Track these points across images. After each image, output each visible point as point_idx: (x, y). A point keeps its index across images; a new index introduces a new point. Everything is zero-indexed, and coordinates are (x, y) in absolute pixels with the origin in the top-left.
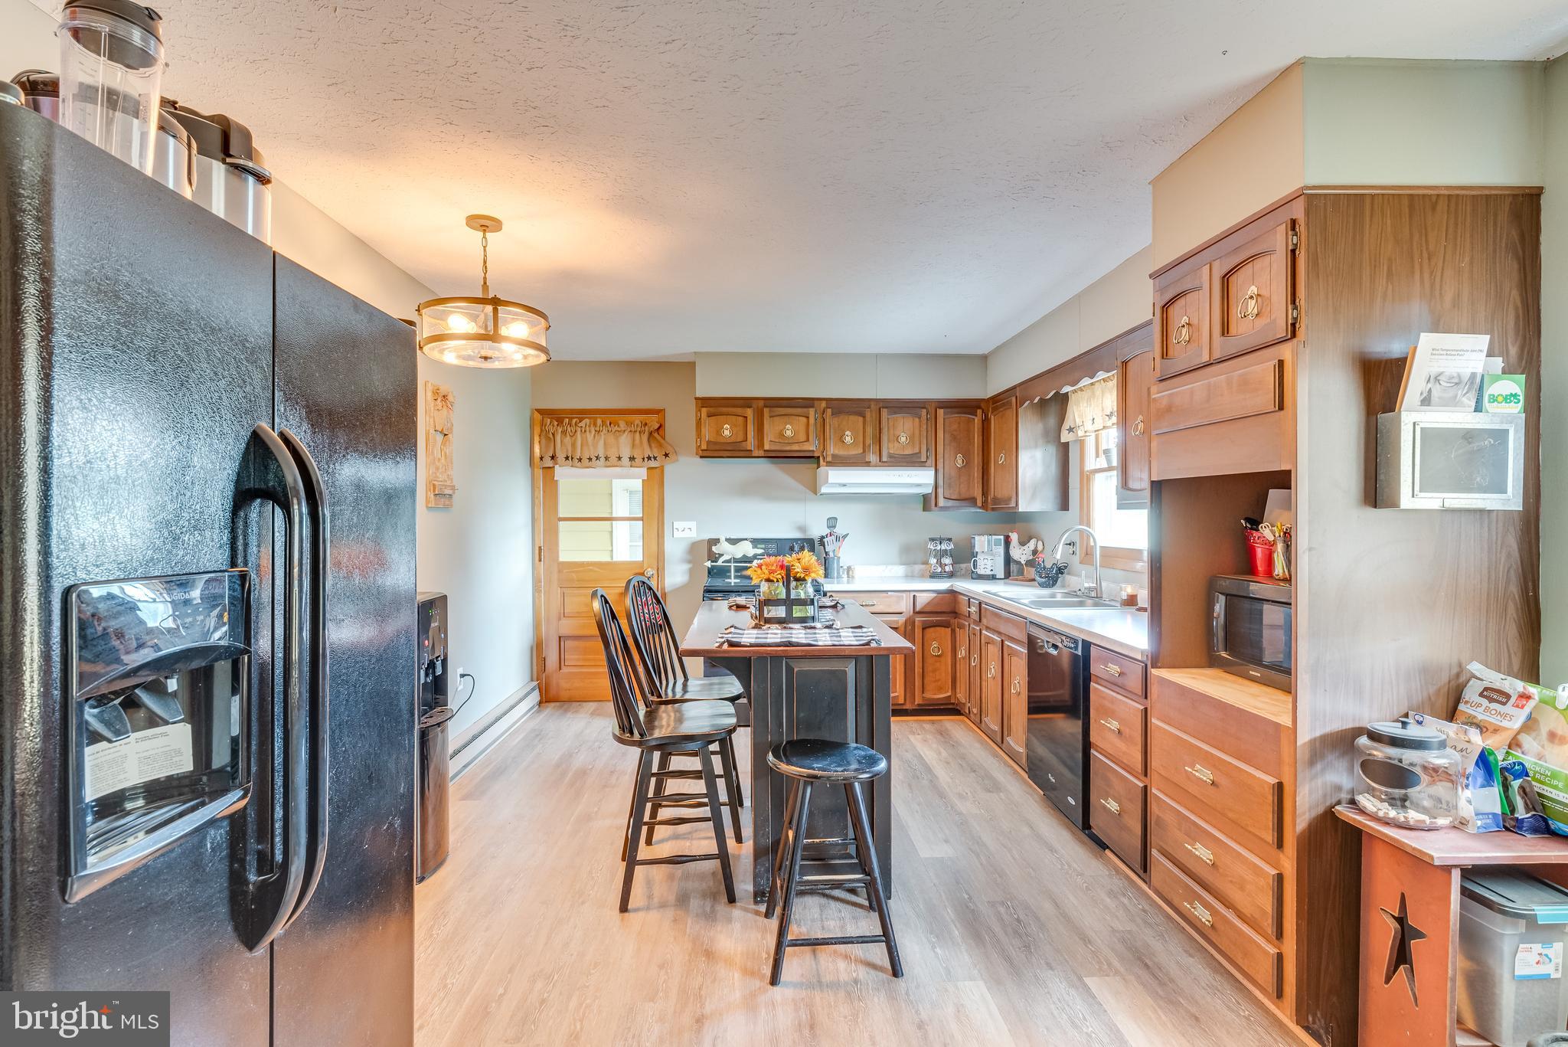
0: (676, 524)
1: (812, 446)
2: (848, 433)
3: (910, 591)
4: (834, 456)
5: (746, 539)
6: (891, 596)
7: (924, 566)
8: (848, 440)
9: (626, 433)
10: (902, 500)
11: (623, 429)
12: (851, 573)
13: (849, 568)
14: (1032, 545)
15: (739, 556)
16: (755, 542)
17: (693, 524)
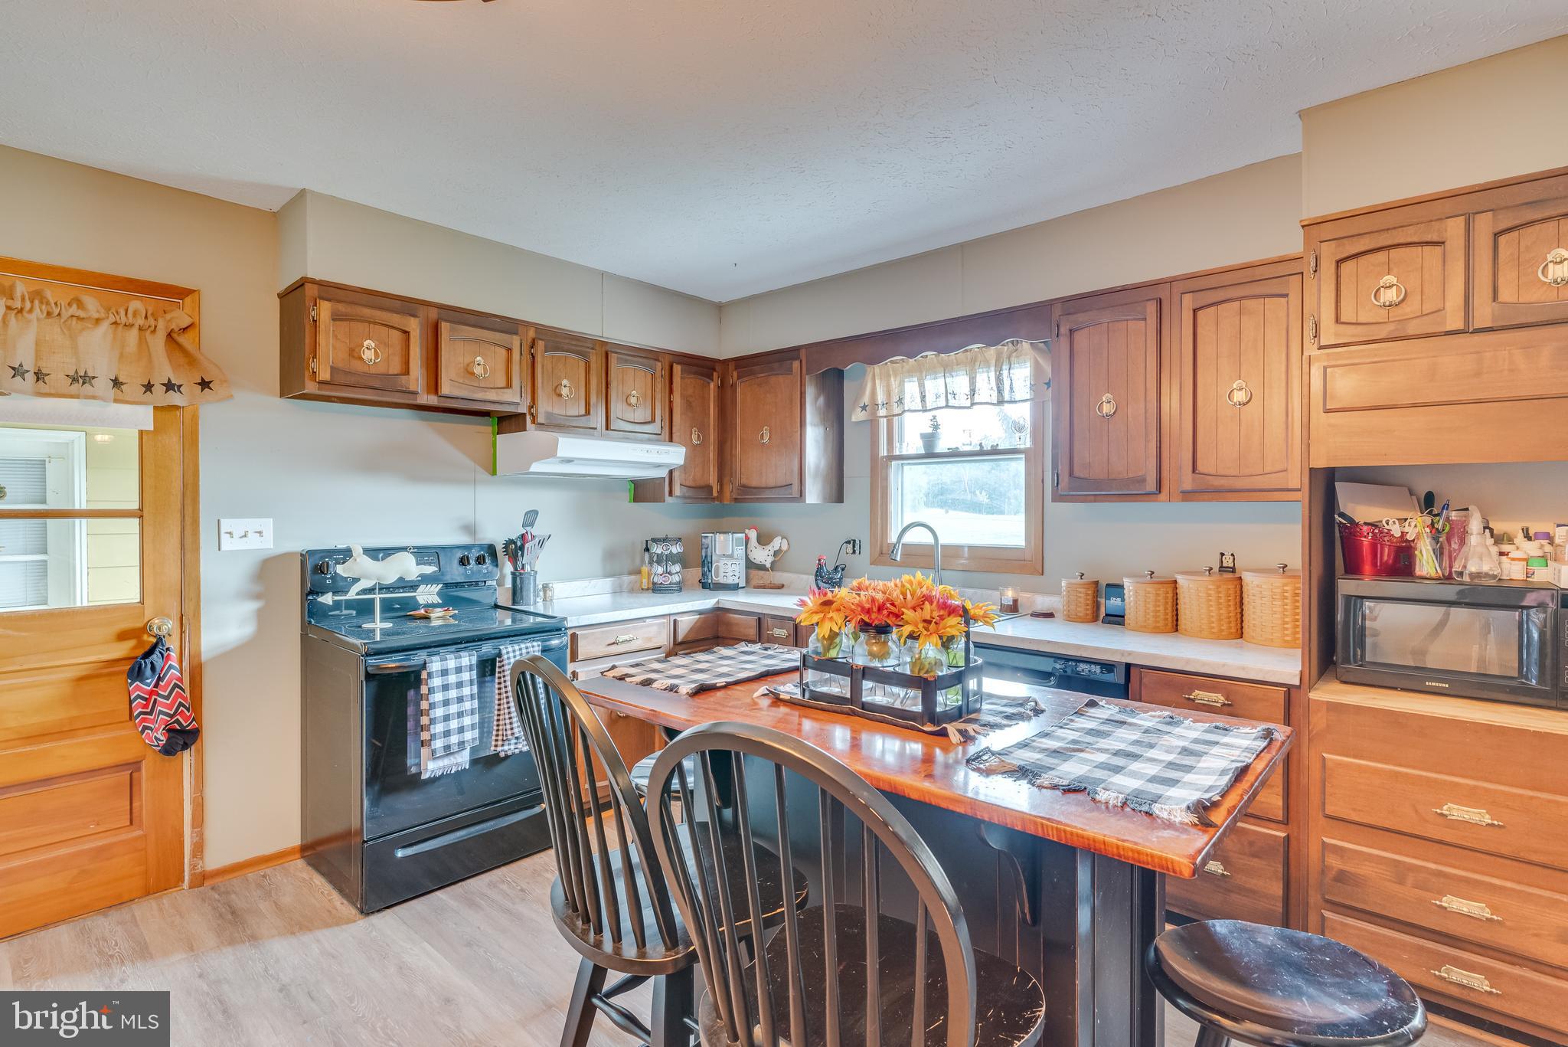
0: (226, 524)
1: (513, 399)
2: (565, 382)
3: (670, 615)
4: (548, 415)
5: (404, 549)
6: (652, 625)
7: (633, 577)
8: (565, 391)
9: (105, 326)
10: (606, 485)
11: (96, 315)
12: (549, 593)
13: (545, 587)
14: (777, 543)
15: (390, 579)
16: (422, 553)
17: (267, 525)
